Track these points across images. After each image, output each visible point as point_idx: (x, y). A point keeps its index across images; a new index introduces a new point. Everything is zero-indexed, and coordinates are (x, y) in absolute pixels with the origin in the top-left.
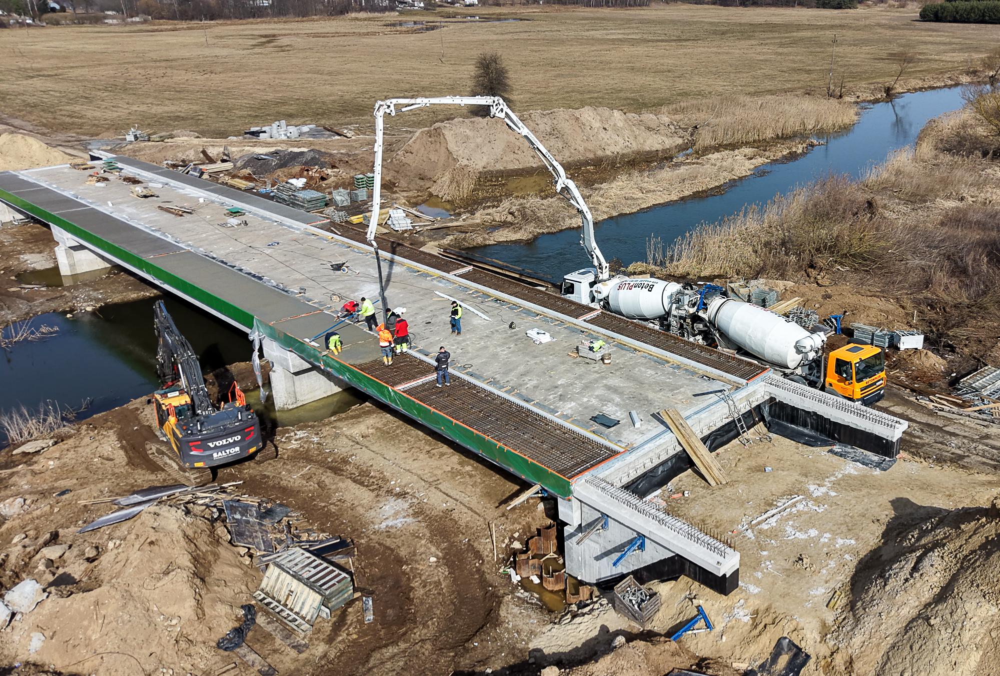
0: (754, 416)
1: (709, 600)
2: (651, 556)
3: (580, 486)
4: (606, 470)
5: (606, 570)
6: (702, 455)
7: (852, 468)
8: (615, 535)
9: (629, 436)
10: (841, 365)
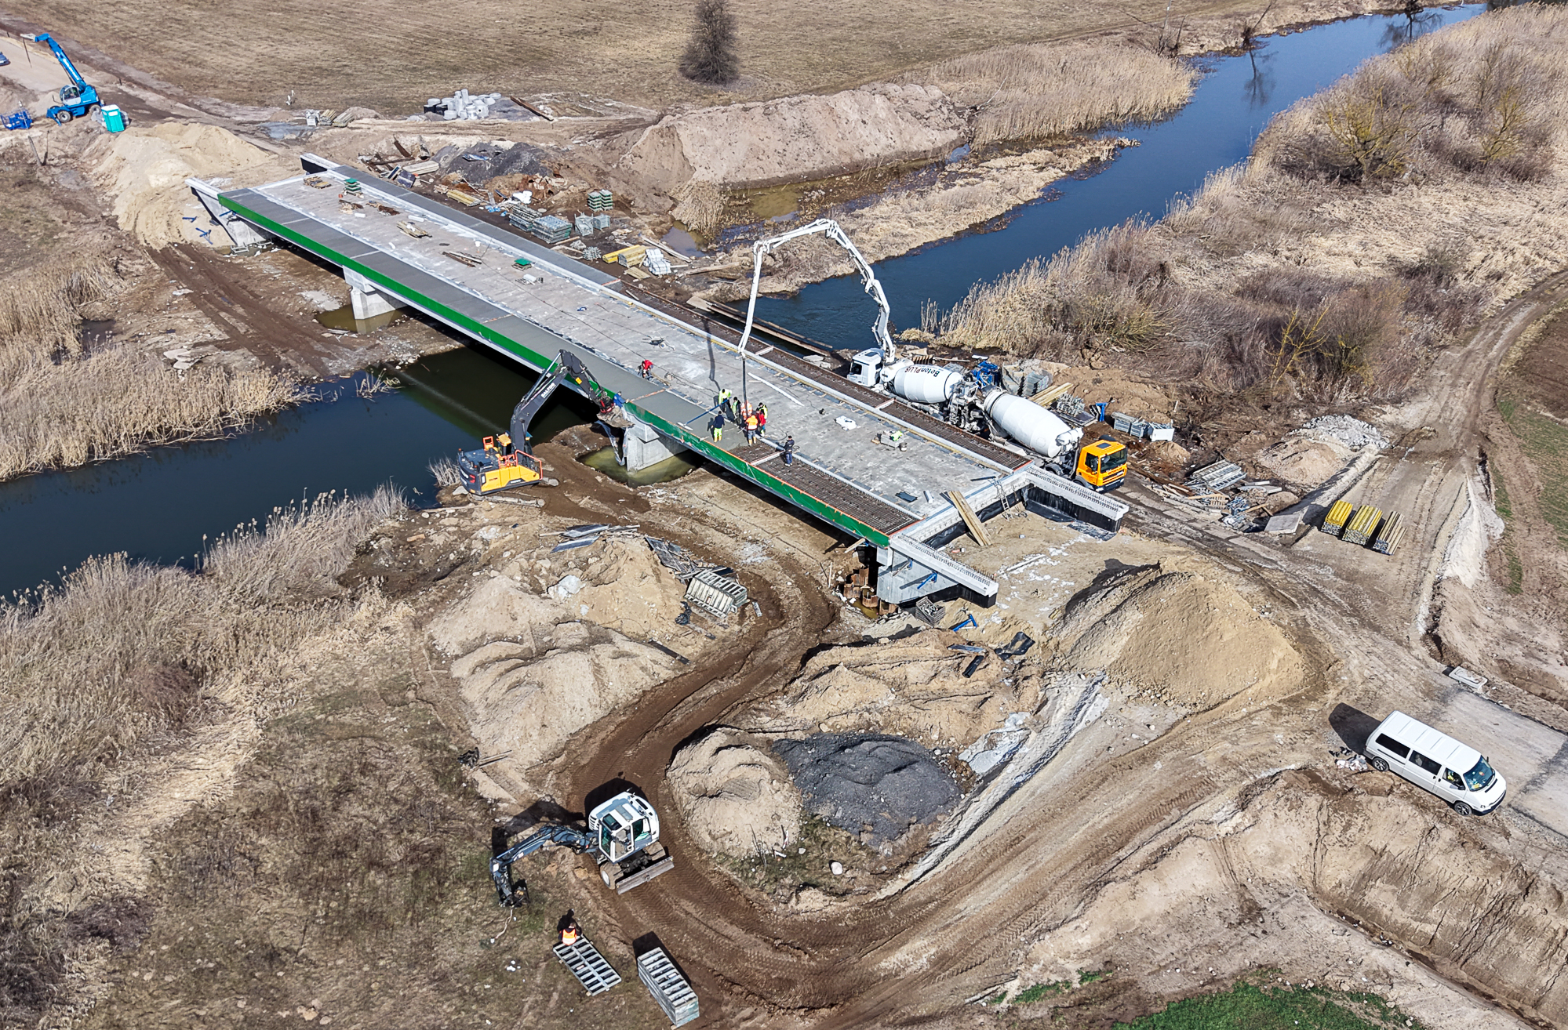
0: (1015, 497)
1: (975, 610)
2: (941, 585)
3: (895, 540)
4: (910, 531)
5: (908, 595)
6: (975, 524)
7: (1082, 538)
8: (917, 572)
9: (925, 509)
10: (1091, 459)
